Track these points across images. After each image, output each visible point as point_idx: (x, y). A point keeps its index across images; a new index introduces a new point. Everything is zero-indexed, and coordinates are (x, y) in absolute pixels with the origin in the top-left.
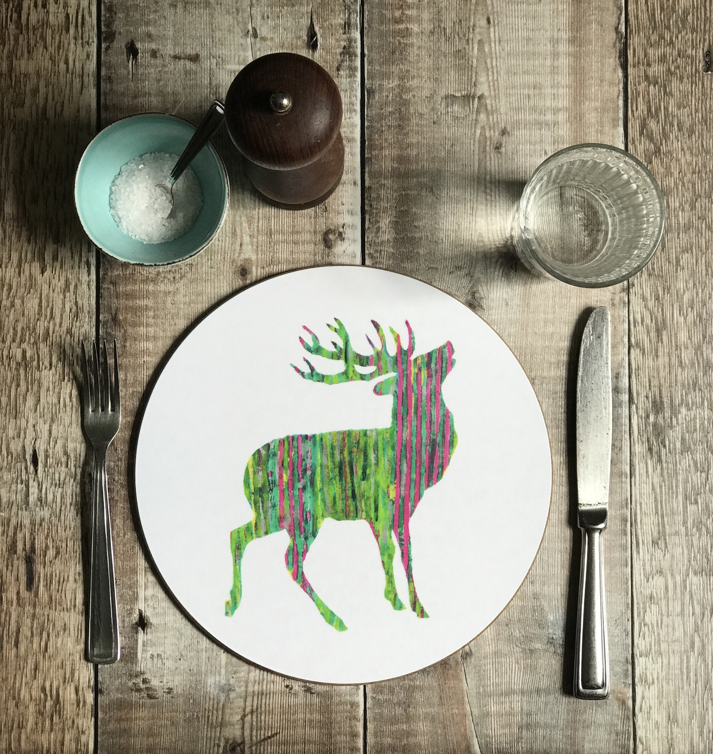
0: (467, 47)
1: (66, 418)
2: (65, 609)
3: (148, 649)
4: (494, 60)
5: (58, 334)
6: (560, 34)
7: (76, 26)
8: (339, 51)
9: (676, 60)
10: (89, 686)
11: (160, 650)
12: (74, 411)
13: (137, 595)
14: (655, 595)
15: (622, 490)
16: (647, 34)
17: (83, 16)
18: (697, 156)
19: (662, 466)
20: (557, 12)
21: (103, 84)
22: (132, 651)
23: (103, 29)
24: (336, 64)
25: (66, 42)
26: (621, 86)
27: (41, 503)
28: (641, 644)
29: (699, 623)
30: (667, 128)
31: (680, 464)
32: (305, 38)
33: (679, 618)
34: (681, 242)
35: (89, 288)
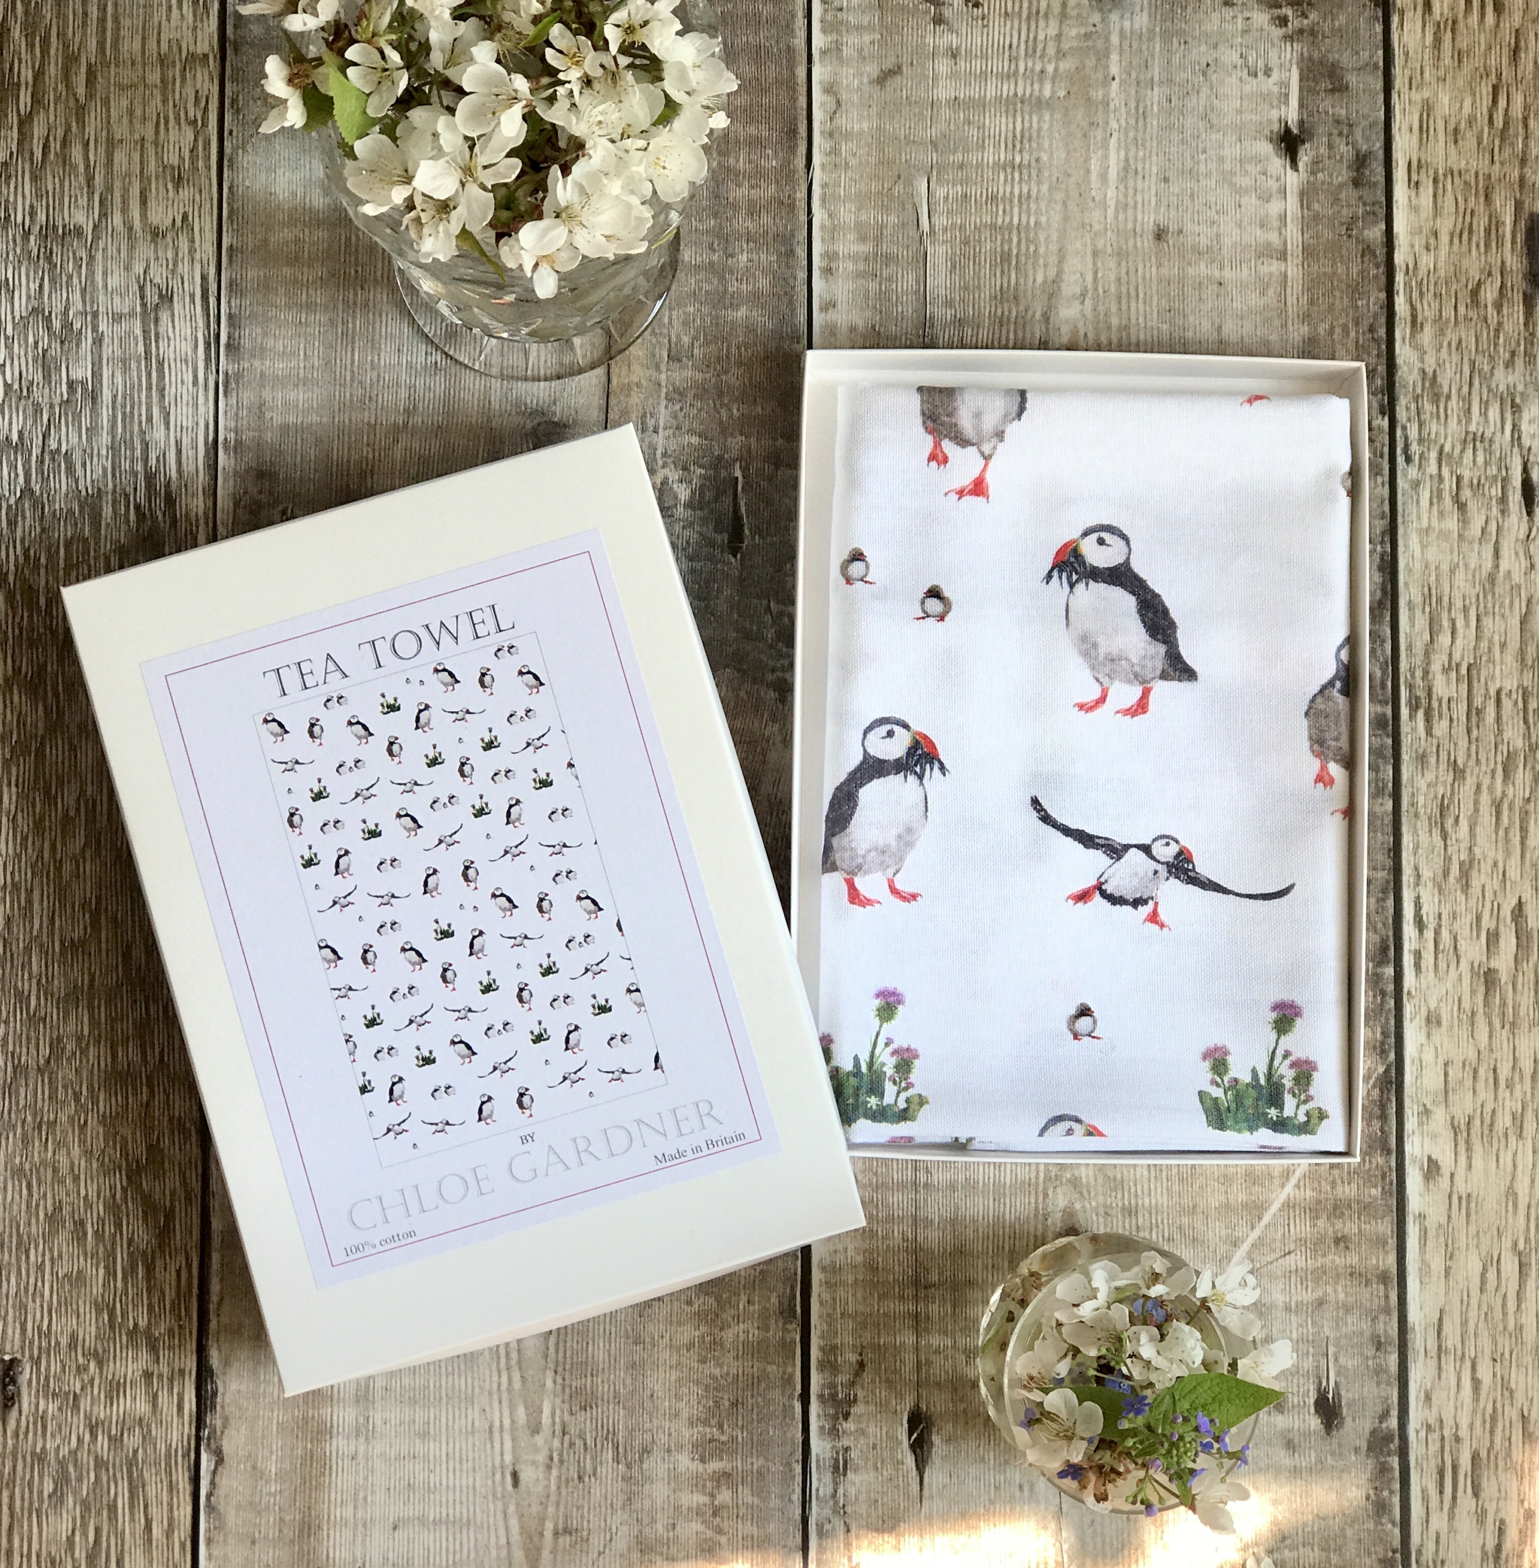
0: (567, 1417)
1: (1462, 584)
2: (1456, 174)
3: (1275, 89)
4: (504, 1386)
5: (1484, 768)
6: (352, 1447)
7: (1455, 1468)
8: (857, 1410)
9: (82, 1389)
10: (1402, 13)
11: (1251, 85)
12: (1446, 599)
13: (1302, 201)
14: (170, 186)
15: (237, 415)
16: (150, 1450)
17: (1441, 1492)
18: (44, 1163)
19: (146, 465)
20: (356, 1500)
21: (1394, 1332)
22: (1313, 84)
23: (1395, 1462)
24: (867, 1377)
25: (1478, 1430)
26: (213, 1325)
27: (1513, 401)
28: (205, 81)
29: (74, 124)
30: (109, 1229)
31: (105, 469)
32: (936, 1439)
33: (118, 137)
34: (86, 965)
35: (1416, 868)
